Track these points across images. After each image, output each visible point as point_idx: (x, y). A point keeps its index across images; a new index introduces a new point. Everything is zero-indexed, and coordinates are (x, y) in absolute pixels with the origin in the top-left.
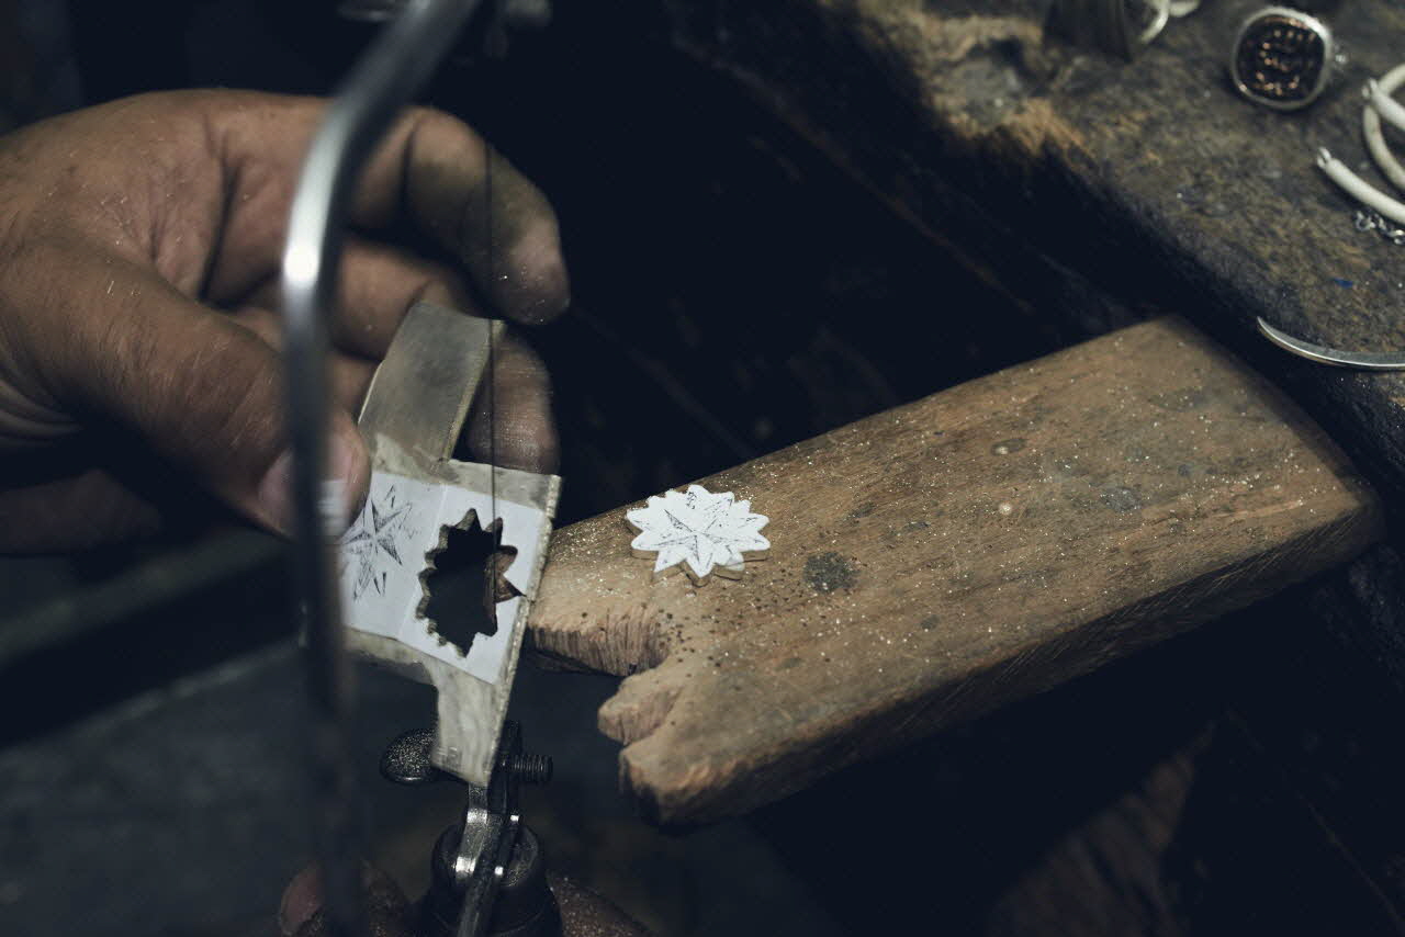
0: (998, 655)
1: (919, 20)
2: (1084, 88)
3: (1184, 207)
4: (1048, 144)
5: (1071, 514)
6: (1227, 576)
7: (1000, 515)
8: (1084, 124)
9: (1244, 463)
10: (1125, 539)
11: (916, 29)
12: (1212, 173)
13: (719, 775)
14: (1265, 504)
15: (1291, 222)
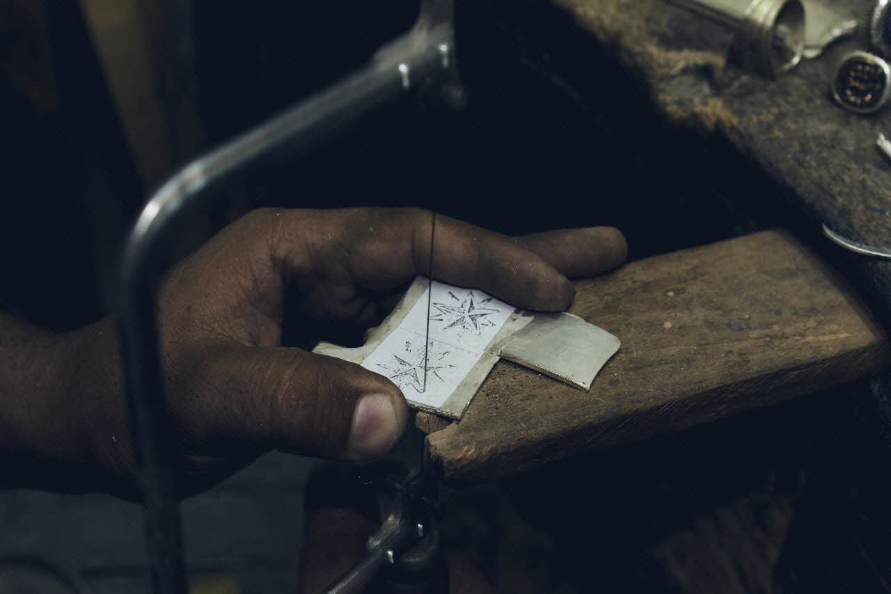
0: (652, 403)
1: (654, 50)
2: (744, 93)
3: (792, 162)
4: (719, 124)
5: (706, 331)
6: (796, 372)
7: (664, 329)
8: (740, 113)
9: (816, 311)
10: (737, 347)
11: (651, 56)
12: (813, 146)
13: (480, 453)
14: (824, 334)
15: (855, 174)
